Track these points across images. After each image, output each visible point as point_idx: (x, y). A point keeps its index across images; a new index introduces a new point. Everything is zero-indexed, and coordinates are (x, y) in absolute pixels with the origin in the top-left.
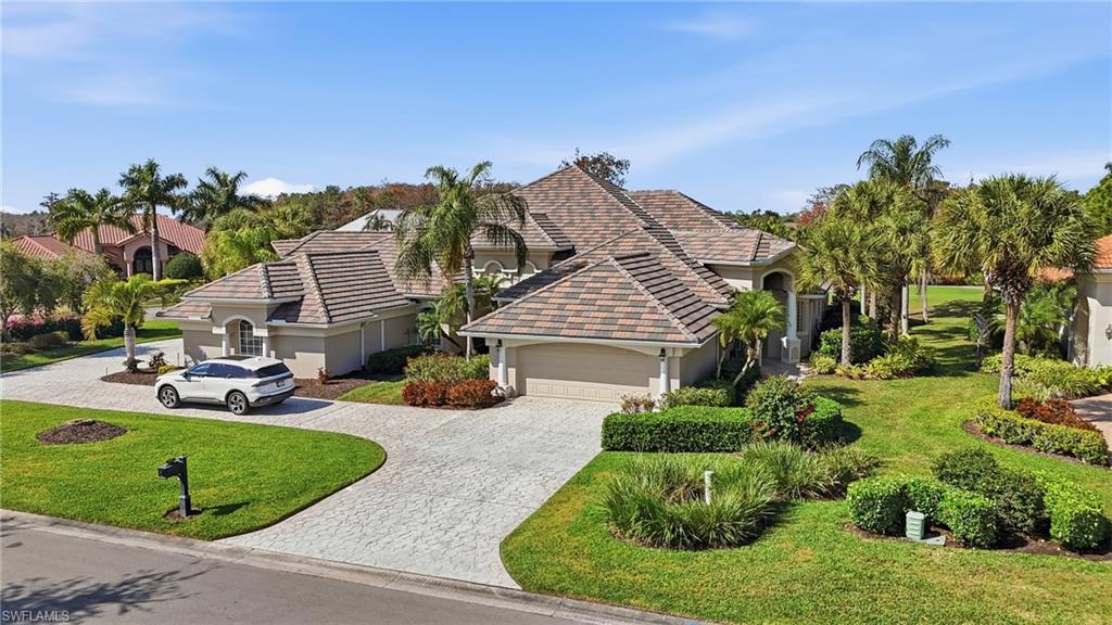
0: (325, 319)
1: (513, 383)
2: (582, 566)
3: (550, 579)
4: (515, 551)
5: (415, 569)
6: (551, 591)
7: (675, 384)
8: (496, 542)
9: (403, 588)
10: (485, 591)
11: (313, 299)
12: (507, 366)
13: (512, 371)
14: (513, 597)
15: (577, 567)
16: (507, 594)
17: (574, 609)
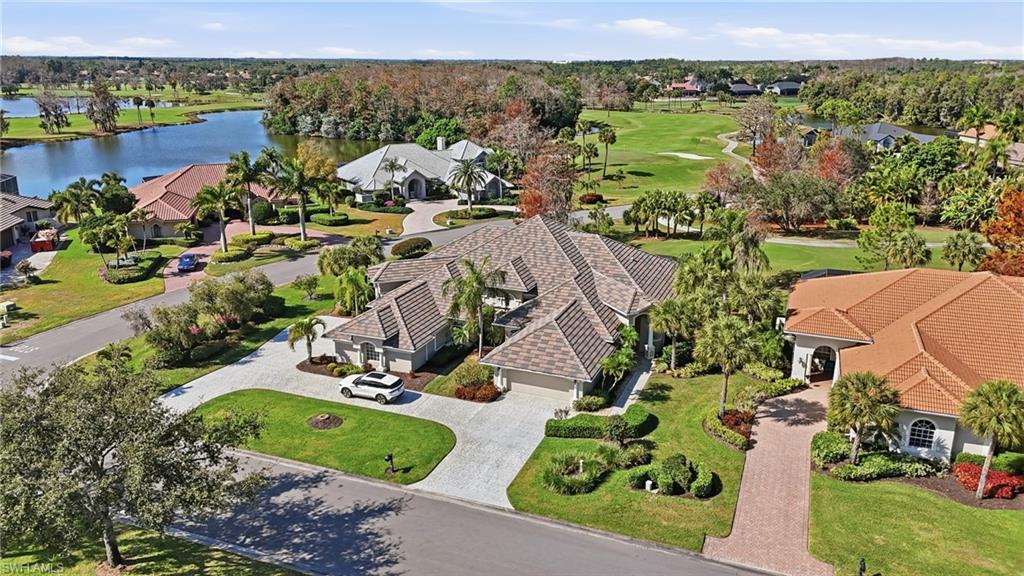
0: (412, 348)
1: (505, 385)
2: (534, 501)
3: (523, 506)
4: (512, 492)
5: (480, 500)
6: (523, 510)
7: (581, 393)
8: (505, 489)
9: (477, 508)
10: (503, 510)
11: (404, 333)
12: (502, 377)
13: (505, 380)
14: (512, 512)
15: (532, 502)
16: (510, 511)
17: (532, 517)
